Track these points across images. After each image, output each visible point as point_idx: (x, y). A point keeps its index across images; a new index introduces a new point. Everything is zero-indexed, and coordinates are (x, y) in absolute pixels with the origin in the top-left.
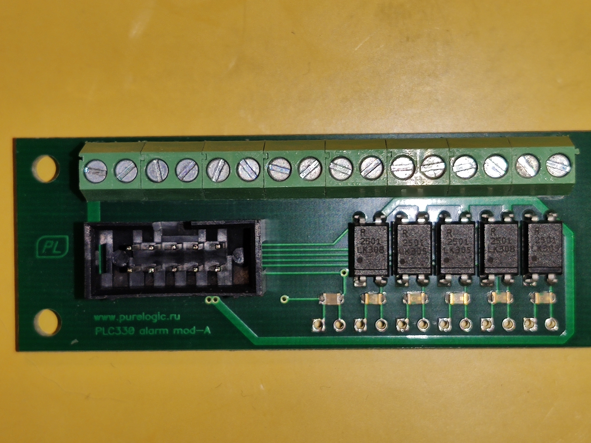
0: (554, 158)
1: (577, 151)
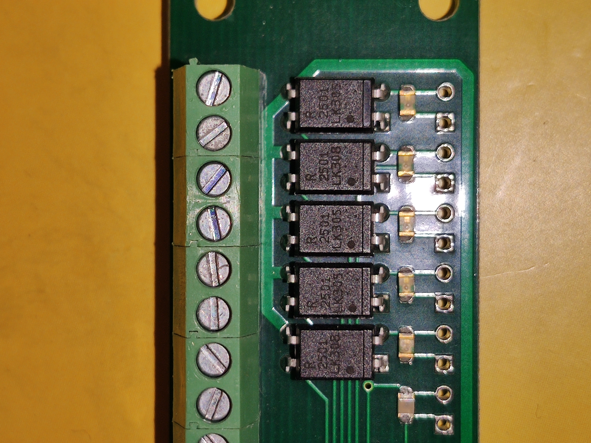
0: (202, 94)
1: (193, 61)
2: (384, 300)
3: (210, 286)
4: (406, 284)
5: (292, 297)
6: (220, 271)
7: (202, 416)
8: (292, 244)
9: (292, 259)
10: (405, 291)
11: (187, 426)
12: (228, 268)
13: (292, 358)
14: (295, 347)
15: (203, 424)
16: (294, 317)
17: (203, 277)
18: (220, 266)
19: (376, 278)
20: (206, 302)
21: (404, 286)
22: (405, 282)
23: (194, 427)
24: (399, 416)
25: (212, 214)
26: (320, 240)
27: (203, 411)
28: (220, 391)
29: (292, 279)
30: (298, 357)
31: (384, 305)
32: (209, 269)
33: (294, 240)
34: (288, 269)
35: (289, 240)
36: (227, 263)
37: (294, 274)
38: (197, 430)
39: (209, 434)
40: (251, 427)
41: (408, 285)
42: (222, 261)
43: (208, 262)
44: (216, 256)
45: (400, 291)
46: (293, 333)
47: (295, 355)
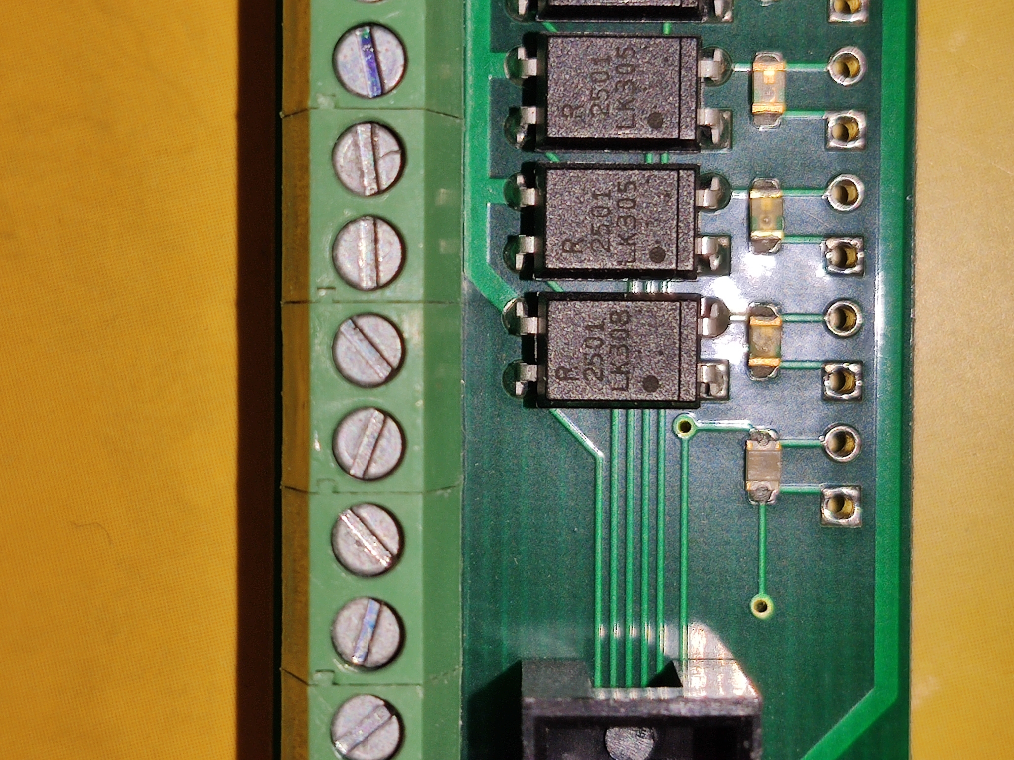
2: (721, 246)
3: (362, 195)
4: (766, 212)
5: (529, 235)
6: (382, 164)
7: (344, 468)
8: (530, 126)
9: (529, 157)
10: (765, 227)
11: (312, 488)
12: (397, 158)
13: (529, 364)
14: (535, 337)
15: (344, 483)
16: (534, 277)
17: (344, 176)
18: (381, 155)
19: (705, 195)
20: (352, 228)
21: (762, 216)
22: (763, 208)
23: (326, 488)
24: (748, 488)
25: (365, 42)
26: (591, 110)
27: (346, 458)
28: (381, 416)
29: (530, 197)
30: (542, 361)
31: (720, 256)
32: (358, 160)
33: (534, 114)
34: (520, 180)
35: (523, 116)
36: (396, 148)
37: (535, 187)
38: (335, 495)
39: (359, 505)
40: (446, 495)
41: (771, 216)
42: (386, 142)
43: (356, 145)
44: (373, 134)
45: (754, 226)
46: (531, 312)
47: (536, 357)
